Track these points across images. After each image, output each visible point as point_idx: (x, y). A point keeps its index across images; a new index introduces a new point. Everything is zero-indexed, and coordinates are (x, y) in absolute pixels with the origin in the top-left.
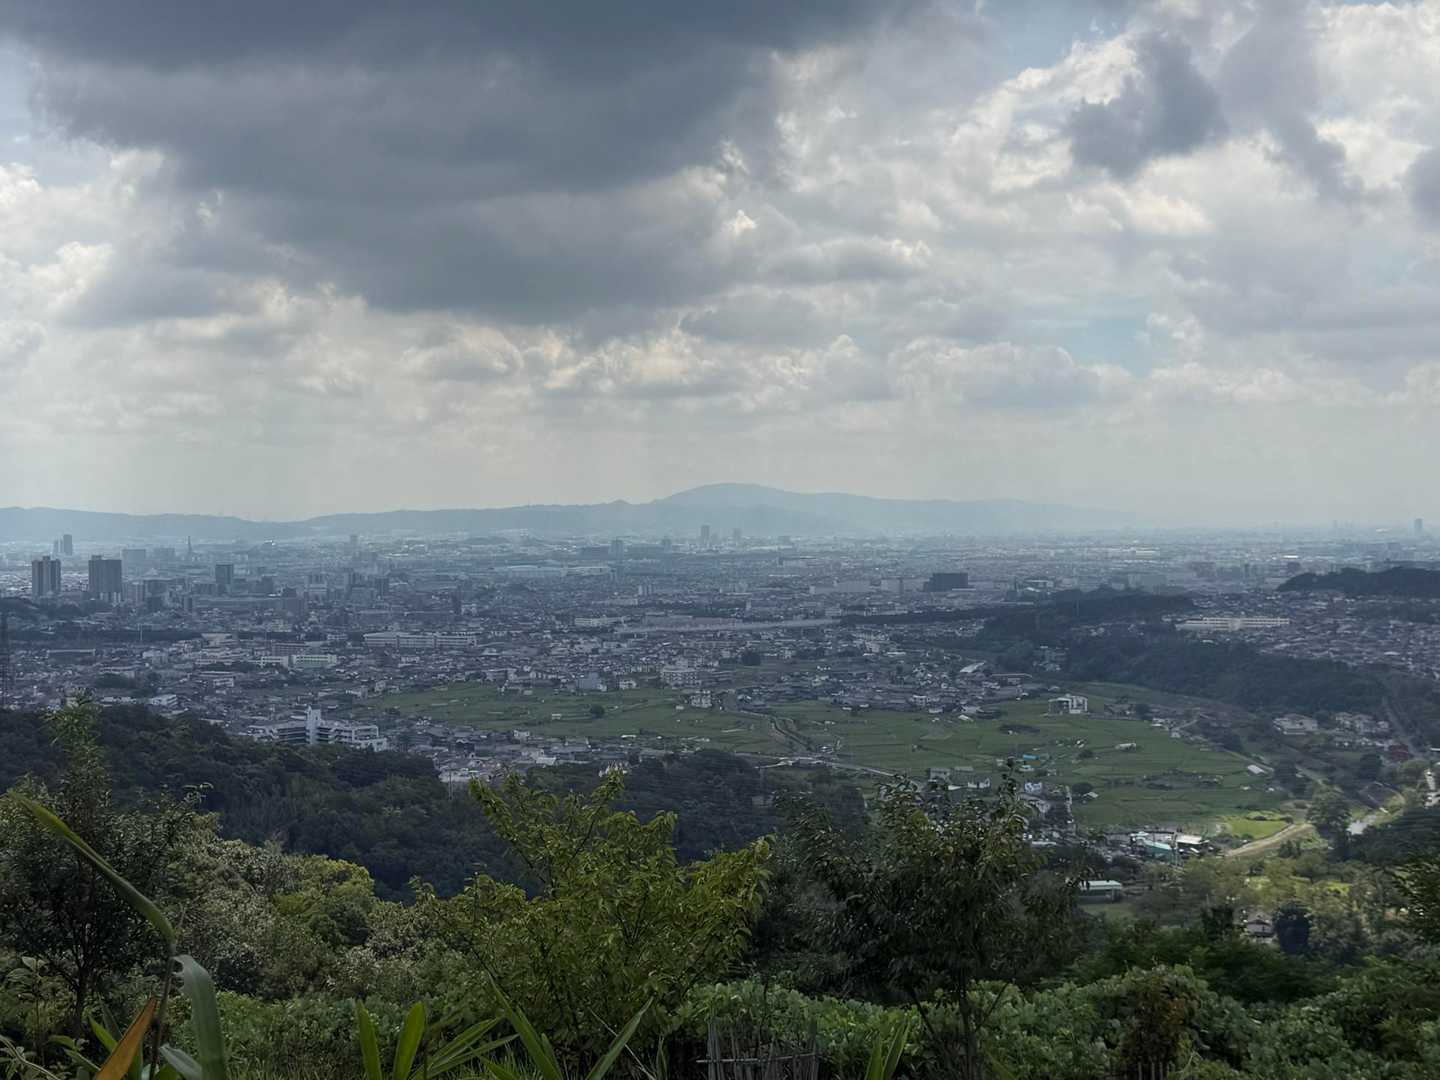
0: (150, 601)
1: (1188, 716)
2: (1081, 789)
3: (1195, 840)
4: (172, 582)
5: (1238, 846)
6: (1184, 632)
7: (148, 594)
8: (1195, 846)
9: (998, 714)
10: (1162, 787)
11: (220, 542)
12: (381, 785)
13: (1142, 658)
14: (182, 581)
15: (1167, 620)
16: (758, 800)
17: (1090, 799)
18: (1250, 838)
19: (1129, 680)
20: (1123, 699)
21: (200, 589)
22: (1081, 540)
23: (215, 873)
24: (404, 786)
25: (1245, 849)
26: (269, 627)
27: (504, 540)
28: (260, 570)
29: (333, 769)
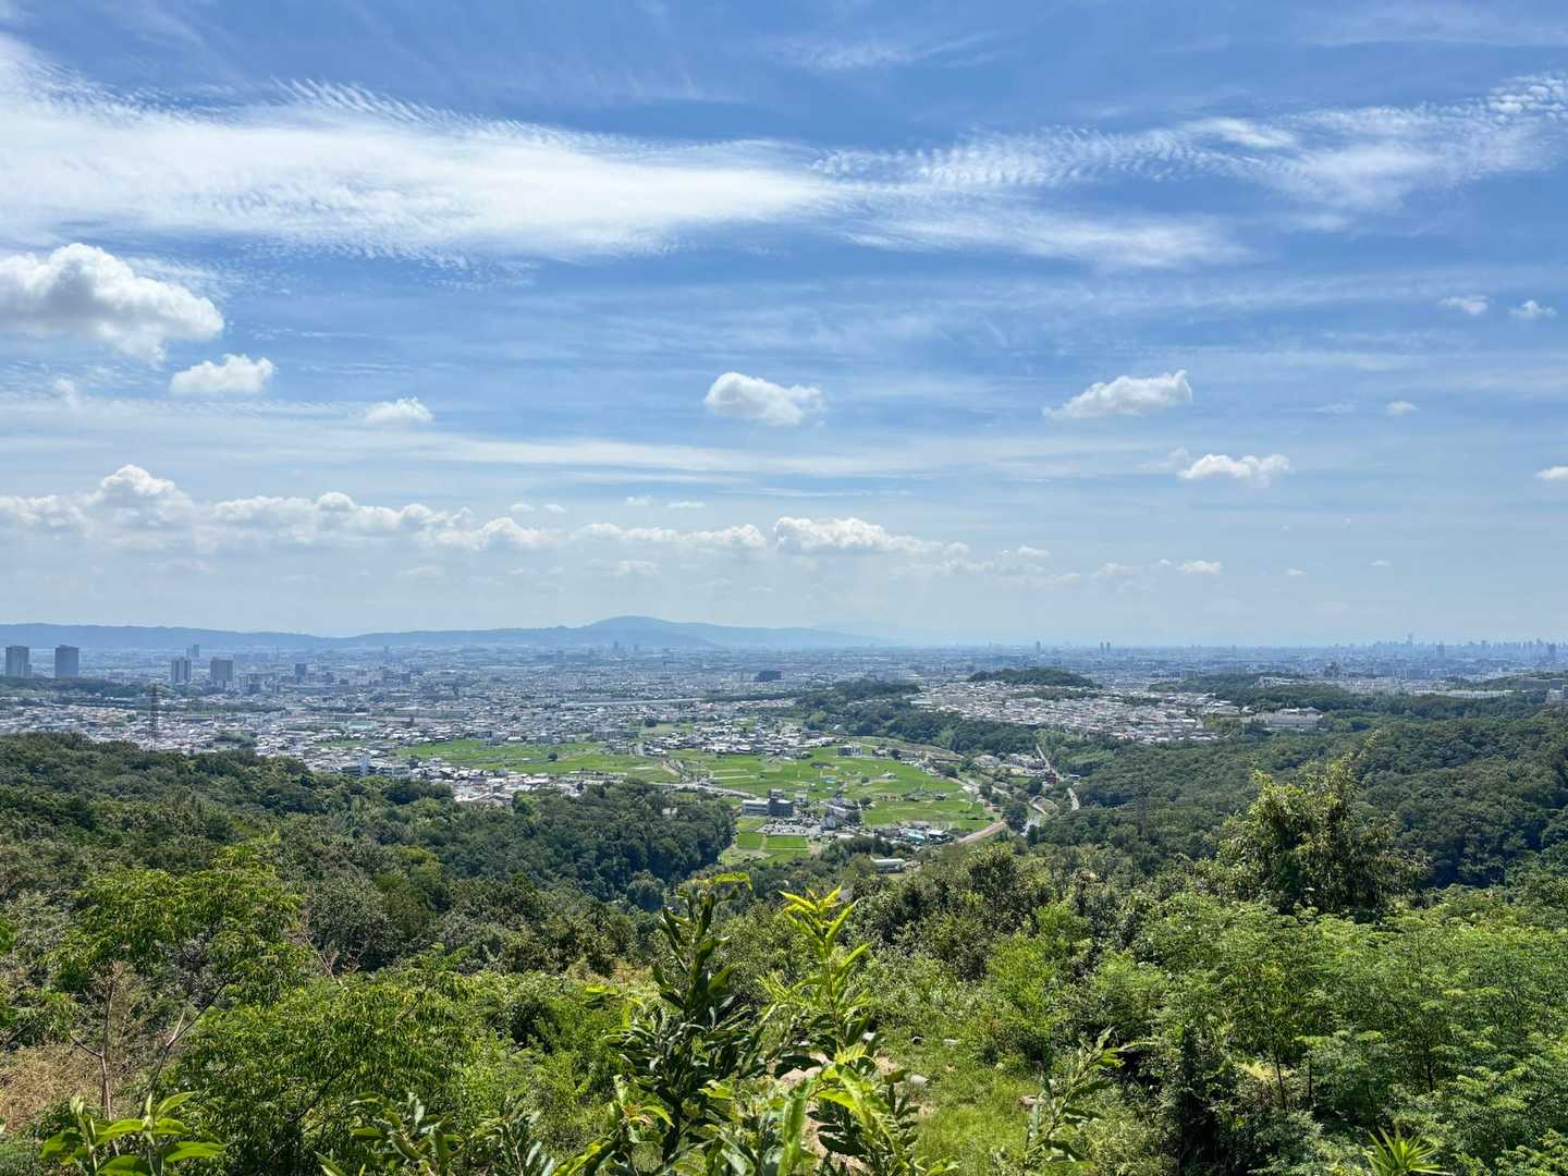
0: (251, 686)
1: (923, 757)
2: (866, 802)
3: (939, 833)
4: (266, 675)
5: (964, 836)
6: (916, 707)
7: (250, 682)
8: (940, 837)
9: (809, 756)
10: (913, 800)
11: (298, 650)
12: (416, 803)
13: (892, 721)
14: (273, 675)
15: (905, 697)
16: (666, 811)
17: (871, 808)
18: (971, 831)
19: (886, 735)
20: (883, 746)
21: (284, 679)
22: (846, 652)
23: (327, 857)
24: (432, 804)
25: (968, 837)
26: (332, 703)
27: (486, 650)
28: (324, 668)
29: (382, 793)
